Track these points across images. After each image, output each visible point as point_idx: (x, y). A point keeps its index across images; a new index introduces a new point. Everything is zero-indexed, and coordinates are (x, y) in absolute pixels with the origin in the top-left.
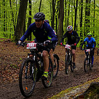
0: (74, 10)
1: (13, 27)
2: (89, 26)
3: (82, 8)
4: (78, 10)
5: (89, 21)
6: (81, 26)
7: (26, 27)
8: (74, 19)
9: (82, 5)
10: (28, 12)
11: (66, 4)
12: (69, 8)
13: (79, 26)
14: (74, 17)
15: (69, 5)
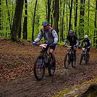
0: (69, 10)
1: (8, 26)
2: (84, 26)
4: (73, 10)
5: (83, 20)
6: (76, 25)
7: (22, 26)
8: (69, 19)
9: (77, 5)
10: (24, 11)
12: (64, 8)
13: (74, 25)
14: (69, 17)
15: (64, 5)
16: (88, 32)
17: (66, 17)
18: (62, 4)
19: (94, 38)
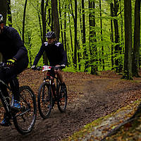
0: (72, 21)
2: (96, 41)
3: (84, 16)
4: (78, 19)
5: (95, 33)
6: (84, 41)
8: (73, 33)
9: (83, 11)
11: (60, 13)
12: (66, 18)
13: (81, 42)
14: (73, 30)
15: (65, 13)
16: (102, 49)
17: (69, 31)
18: (63, 13)
19: (112, 57)
